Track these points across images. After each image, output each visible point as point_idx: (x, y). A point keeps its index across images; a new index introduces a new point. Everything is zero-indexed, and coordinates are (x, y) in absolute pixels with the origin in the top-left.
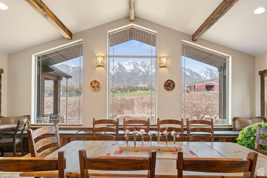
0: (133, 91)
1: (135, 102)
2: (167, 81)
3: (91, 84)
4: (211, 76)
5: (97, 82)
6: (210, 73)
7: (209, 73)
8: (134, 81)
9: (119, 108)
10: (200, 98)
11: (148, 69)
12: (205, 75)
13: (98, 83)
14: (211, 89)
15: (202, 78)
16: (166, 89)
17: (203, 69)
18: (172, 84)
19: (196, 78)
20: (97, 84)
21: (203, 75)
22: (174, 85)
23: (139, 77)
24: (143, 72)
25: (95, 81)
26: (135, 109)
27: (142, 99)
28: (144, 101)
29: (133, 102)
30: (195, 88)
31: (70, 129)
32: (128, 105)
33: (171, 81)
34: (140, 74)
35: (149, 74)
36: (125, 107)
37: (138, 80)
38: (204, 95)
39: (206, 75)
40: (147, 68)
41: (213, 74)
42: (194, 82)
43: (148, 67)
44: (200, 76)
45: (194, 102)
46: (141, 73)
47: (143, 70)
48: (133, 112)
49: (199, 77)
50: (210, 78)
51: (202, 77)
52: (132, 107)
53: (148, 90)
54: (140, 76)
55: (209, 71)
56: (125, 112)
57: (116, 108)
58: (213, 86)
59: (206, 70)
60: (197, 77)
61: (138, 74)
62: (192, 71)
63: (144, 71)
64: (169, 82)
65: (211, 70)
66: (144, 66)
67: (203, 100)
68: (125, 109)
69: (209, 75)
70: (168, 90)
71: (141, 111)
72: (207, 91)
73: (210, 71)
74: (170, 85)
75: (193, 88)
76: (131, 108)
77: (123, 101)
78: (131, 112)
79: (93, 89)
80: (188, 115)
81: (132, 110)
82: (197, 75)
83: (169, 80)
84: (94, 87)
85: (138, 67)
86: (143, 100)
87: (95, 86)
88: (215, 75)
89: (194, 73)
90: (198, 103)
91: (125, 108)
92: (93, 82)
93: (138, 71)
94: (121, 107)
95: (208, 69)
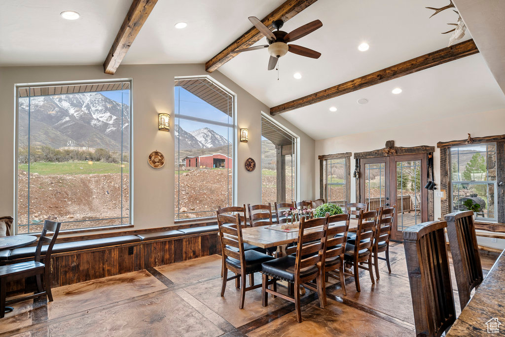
0: (58, 160)
1: (92, 186)
2: (248, 160)
3: (150, 157)
4: (213, 142)
5: (160, 154)
6: (212, 137)
7: (210, 137)
8: (45, 134)
9: (54, 200)
10: (218, 179)
11: (87, 112)
12: (204, 140)
13: (162, 156)
14: (220, 165)
15: (200, 144)
16: (247, 169)
17: (200, 129)
18: (252, 164)
19: (189, 142)
20: (160, 158)
21: (200, 138)
22: (254, 165)
23: (63, 127)
24: (72, 116)
25: (157, 153)
26: (96, 202)
27: (108, 180)
28: (114, 184)
29: (88, 187)
30: (197, 161)
31: (110, 236)
32: (75, 194)
33: (252, 160)
34: (64, 121)
35: (89, 123)
36: (71, 199)
37: (59, 133)
38: (222, 174)
39: (206, 140)
40: (84, 109)
41: (216, 139)
42: (187, 151)
43: (88, 107)
44: (196, 140)
45: (209, 185)
46: (67, 119)
47: (72, 111)
48: (91, 209)
49: (194, 142)
50: (212, 145)
51: (200, 142)
52: (89, 197)
53: (98, 160)
54: (65, 126)
55: (210, 135)
56: (71, 209)
57: (46, 201)
58: (223, 160)
59: (205, 131)
60: (192, 141)
61: (58, 118)
62: (183, 129)
63: (75, 114)
64: (250, 160)
65: (214, 132)
66: (75, 102)
67: (223, 182)
68: (70, 203)
69: (210, 141)
70: (249, 170)
71: (111, 205)
72: (216, 167)
73: (212, 134)
74: (250, 165)
75: (193, 162)
76: (86, 200)
77: (61, 184)
78: (87, 208)
79: (153, 165)
80: (206, 207)
81: (89, 205)
82: (192, 138)
83: (250, 158)
84: (154, 162)
85: (58, 103)
86: (111, 182)
87: (157, 160)
88: (218, 141)
89: (186, 133)
90: (216, 187)
91: (69, 200)
92: (154, 154)
93: (59, 111)
94: (58, 199)
95: (209, 131)
